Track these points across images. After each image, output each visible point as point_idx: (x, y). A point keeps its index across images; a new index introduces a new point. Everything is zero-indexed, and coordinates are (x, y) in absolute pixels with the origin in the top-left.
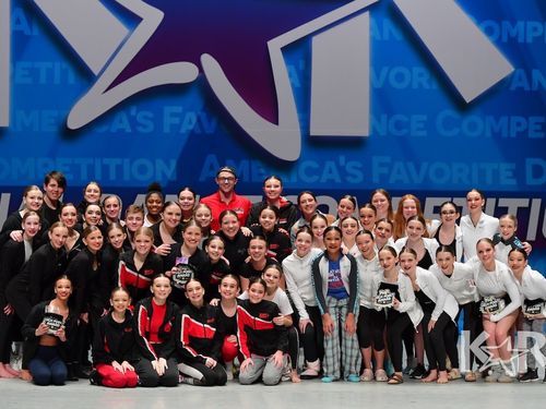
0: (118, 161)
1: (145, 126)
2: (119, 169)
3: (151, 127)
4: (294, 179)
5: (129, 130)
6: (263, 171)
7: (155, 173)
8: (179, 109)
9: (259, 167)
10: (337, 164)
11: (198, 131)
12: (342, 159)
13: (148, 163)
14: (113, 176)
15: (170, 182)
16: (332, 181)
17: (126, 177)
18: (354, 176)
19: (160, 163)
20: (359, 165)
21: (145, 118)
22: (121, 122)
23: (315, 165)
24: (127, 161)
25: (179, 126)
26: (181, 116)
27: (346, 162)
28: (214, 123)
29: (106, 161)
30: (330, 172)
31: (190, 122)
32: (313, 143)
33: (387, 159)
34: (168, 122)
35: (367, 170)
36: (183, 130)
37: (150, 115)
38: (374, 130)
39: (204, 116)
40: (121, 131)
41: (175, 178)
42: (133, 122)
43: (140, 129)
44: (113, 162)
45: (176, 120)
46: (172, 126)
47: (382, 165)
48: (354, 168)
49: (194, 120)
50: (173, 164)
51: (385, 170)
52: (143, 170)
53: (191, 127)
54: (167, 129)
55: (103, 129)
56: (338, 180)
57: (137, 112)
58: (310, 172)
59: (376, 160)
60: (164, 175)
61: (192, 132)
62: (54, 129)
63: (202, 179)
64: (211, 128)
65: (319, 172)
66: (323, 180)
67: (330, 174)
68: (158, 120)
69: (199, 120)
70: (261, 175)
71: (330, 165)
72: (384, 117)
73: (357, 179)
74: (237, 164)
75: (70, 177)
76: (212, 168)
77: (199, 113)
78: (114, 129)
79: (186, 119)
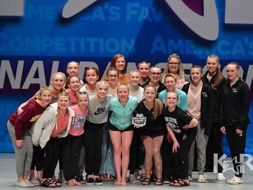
0: (96, 40)
1: (114, 16)
2: (97, 45)
3: (118, 17)
4: (214, 53)
5: (103, 19)
6: (193, 47)
7: (120, 48)
8: (137, 5)
9: (191, 44)
10: (243, 43)
11: (150, 20)
12: (246, 40)
13: (116, 41)
14: (92, 50)
15: (131, 54)
16: (239, 54)
17: (101, 51)
19: (124, 41)
21: (114, 10)
22: (98, 13)
23: (228, 43)
24: (102, 40)
25: (138, 15)
26: (139, 10)
27: (249, 41)
28: (160, 14)
29: (88, 39)
30: (238, 48)
31: (145, 14)
32: (227, 29)
34: (130, 13)
36: (140, 19)
37: (118, 8)
39: (153, 9)
40: (99, 20)
41: (134, 52)
42: (106, 14)
43: (111, 18)
44: (92, 41)
45: (135, 12)
46: (132, 16)
49: (147, 12)
50: (133, 41)
53: (145, 17)
54: (129, 19)
55: (86, 18)
56: (244, 54)
57: (109, 7)
58: (224, 48)
60: (126, 48)
61: (146, 20)
62: (53, 18)
63: (152, 52)
64: (158, 18)
65: (231, 48)
66: (234, 53)
67: (238, 50)
68: (123, 13)
69: (150, 12)
70: (191, 49)
71: (238, 43)
74: (176, 42)
75: (64, 50)
76: (158, 45)
77: (151, 8)
78: (93, 18)
79: (142, 12)
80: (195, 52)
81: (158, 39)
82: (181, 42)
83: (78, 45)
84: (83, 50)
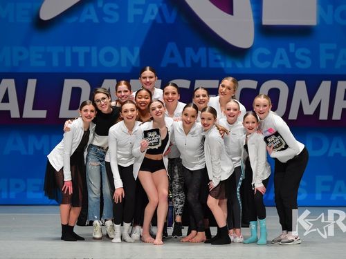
0: (87, 49)
1: (110, 17)
2: (88, 56)
3: (116, 17)
4: (248, 65)
5: (96, 20)
6: (219, 57)
7: (120, 60)
9: (215, 54)
10: (287, 51)
11: (160, 21)
12: (292, 46)
13: (113, 51)
14: (81, 63)
15: (134, 68)
16: (283, 66)
17: (94, 64)
18: (303, 62)
19: (125, 50)
20: (307, 51)
21: (111, 9)
22: (89, 13)
23: (266, 51)
24: (94, 49)
25: (143, 16)
26: (144, 7)
27: (295, 49)
28: (174, 14)
29: (76, 49)
30: (281, 58)
31: (152, 13)
32: (265, 32)
33: (333, 46)
35: (315, 56)
36: (146, 20)
37: (115, 6)
38: (321, 19)
39: (165, 7)
40: (90, 21)
41: (138, 65)
42: (100, 14)
43: (107, 20)
44: (81, 51)
45: (140, 12)
46: (136, 16)
47: (328, 51)
48: (303, 54)
49: (156, 11)
50: (137, 51)
51: (331, 56)
52: (109, 57)
53: (153, 18)
54: (131, 20)
55: (72, 20)
56: (288, 65)
57: (104, 4)
58: (262, 58)
59: (323, 47)
60: (128, 61)
61: (154, 23)
62: (27, 20)
63: (164, 64)
64: (171, 18)
65: (271, 58)
66: (275, 65)
67: (281, 60)
68: (123, 12)
69: (160, 11)
70: (217, 61)
71: (281, 51)
72: (330, 7)
73: (305, 65)
74: (196, 51)
75: (43, 64)
76: (172, 55)
77: (161, 4)
78: (83, 20)
79: (149, 11)
80: (222, 64)
81: (172, 46)
82: (202, 51)
83: (62, 57)
84: (68, 63)
